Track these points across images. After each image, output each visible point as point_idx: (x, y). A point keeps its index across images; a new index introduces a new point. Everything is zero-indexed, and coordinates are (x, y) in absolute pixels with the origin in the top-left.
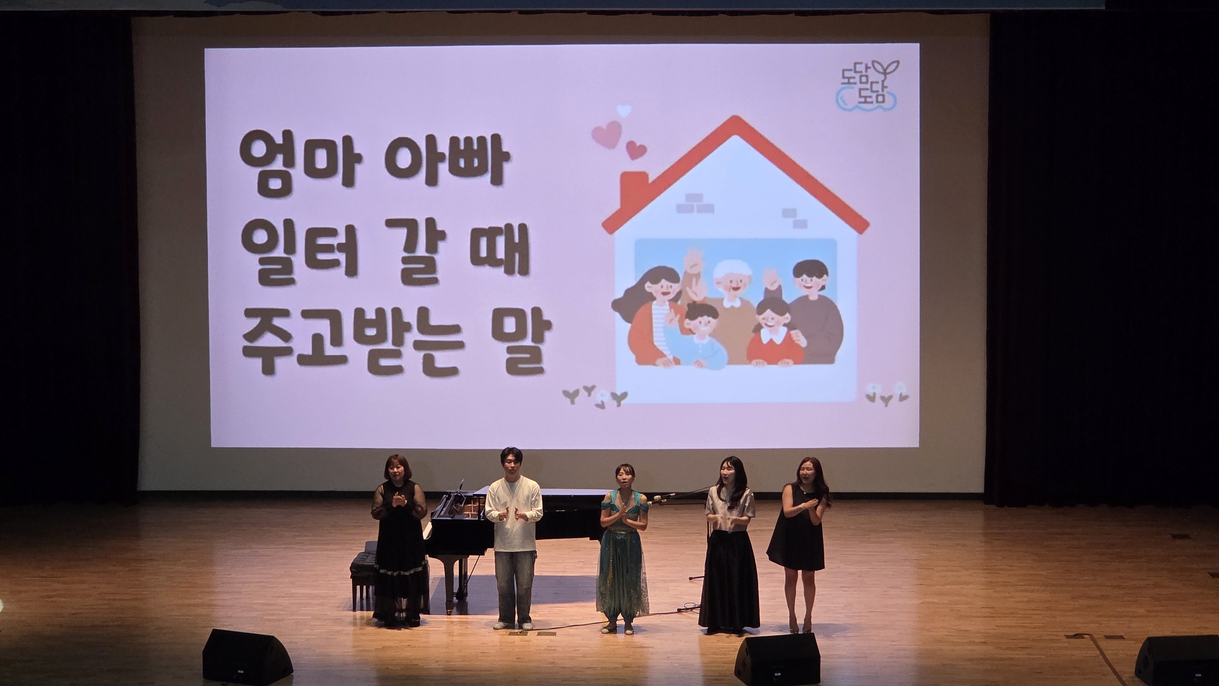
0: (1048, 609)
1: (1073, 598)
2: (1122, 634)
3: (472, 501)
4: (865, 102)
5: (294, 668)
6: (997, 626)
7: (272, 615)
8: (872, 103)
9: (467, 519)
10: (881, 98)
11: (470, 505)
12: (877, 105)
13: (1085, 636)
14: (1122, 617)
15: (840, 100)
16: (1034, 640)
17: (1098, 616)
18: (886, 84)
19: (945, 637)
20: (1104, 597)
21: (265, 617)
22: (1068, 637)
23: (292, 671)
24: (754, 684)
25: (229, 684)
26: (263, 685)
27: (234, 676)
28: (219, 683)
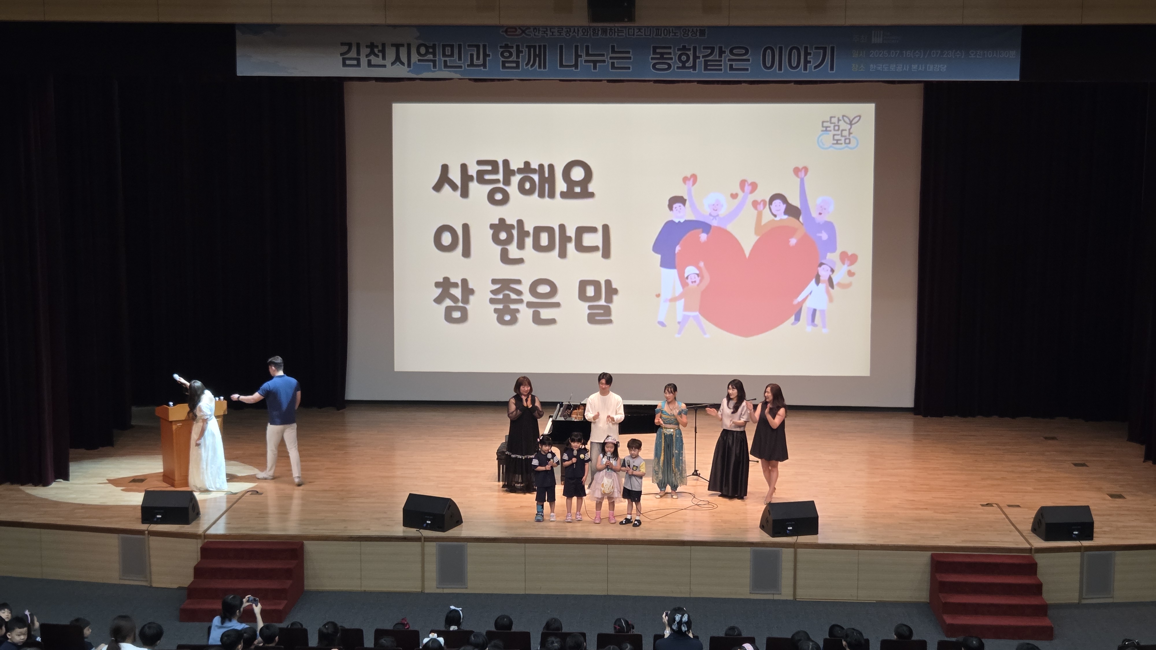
0: (966, 486)
1: (983, 479)
2: (1019, 504)
3: (577, 408)
4: (837, 143)
5: (463, 520)
6: (933, 497)
7: (444, 484)
8: (841, 144)
9: (576, 420)
10: (848, 141)
11: (576, 411)
12: (845, 145)
13: (994, 505)
14: (1017, 492)
15: (819, 142)
16: (959, 507)
17: (1001, 492)
18: (851, 131)
19: (898, 505)
20: (1003, 479)
21: (440, 486)
22: (983, 505)
23: (462, 522)
24: (773, 535)
25: (421, 531)
26: (444, 531)
27: (425, 525)
28: (414, 530)
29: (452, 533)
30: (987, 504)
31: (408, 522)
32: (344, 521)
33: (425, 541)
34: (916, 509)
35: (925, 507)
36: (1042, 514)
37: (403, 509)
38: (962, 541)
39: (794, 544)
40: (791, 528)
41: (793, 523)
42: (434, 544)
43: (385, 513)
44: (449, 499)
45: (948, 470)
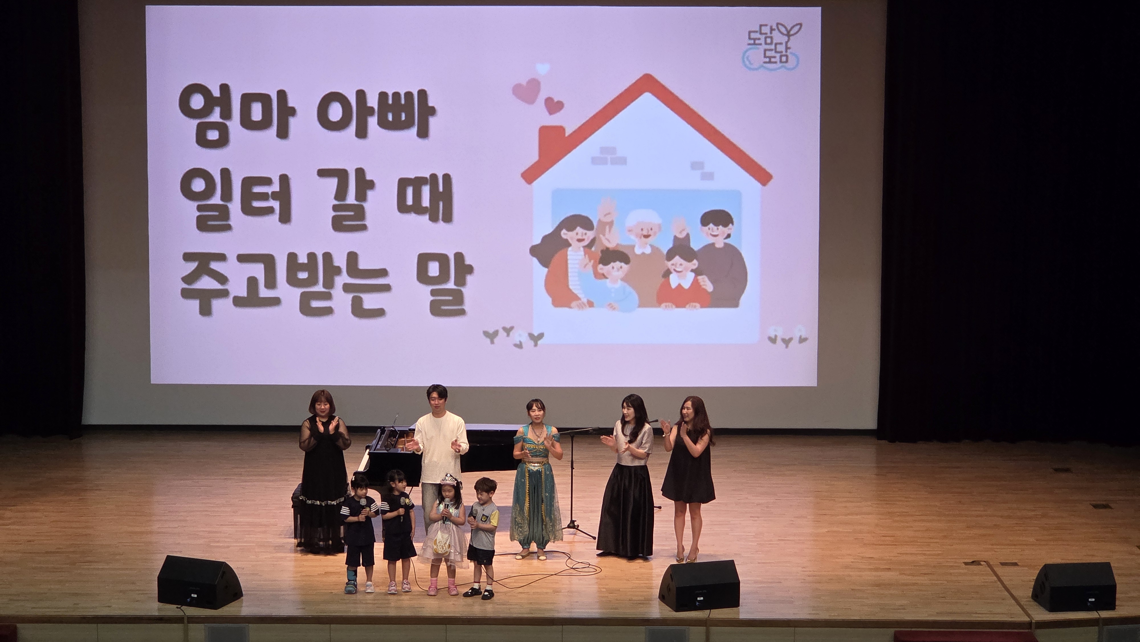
0: (945, 537)
1: (968, 527)
2: (1016, 561)
3: (405, 435)
4: (770, 62)
5: (243, 593)
6: (899, 553)
7: (218, 542)
8: (776, 62)
9: (402, 452)
10: (784, 59)
11: (403, 439)
12: (781, 64)
13: (982, 563)
14: (1013, 545)
15: (745, 60)
16: (934, 566)
17: (992, 545)
19: (851, 564)
20: (996, 526)
22: (966, 564)
23: (242, 595)
24: (678, 608)
25: (183, 608)
26: (216, 608)
27: (189, 600)
28: (174, 606)
29: (228, 610)
30: (973, 562)
31: (164, 597)
32: (76, 594)
33: (189, 622)
34: (877, 569)
35: (887, 567)
36: (1045, 575)
37: (159, 578)
38: (937, 613)
39: (706, 620)
40: (702, 598)
41: (705, 591)
42: (201, 626)
43: (133, 583)
44: (224, 562)
45: (921, 515)
